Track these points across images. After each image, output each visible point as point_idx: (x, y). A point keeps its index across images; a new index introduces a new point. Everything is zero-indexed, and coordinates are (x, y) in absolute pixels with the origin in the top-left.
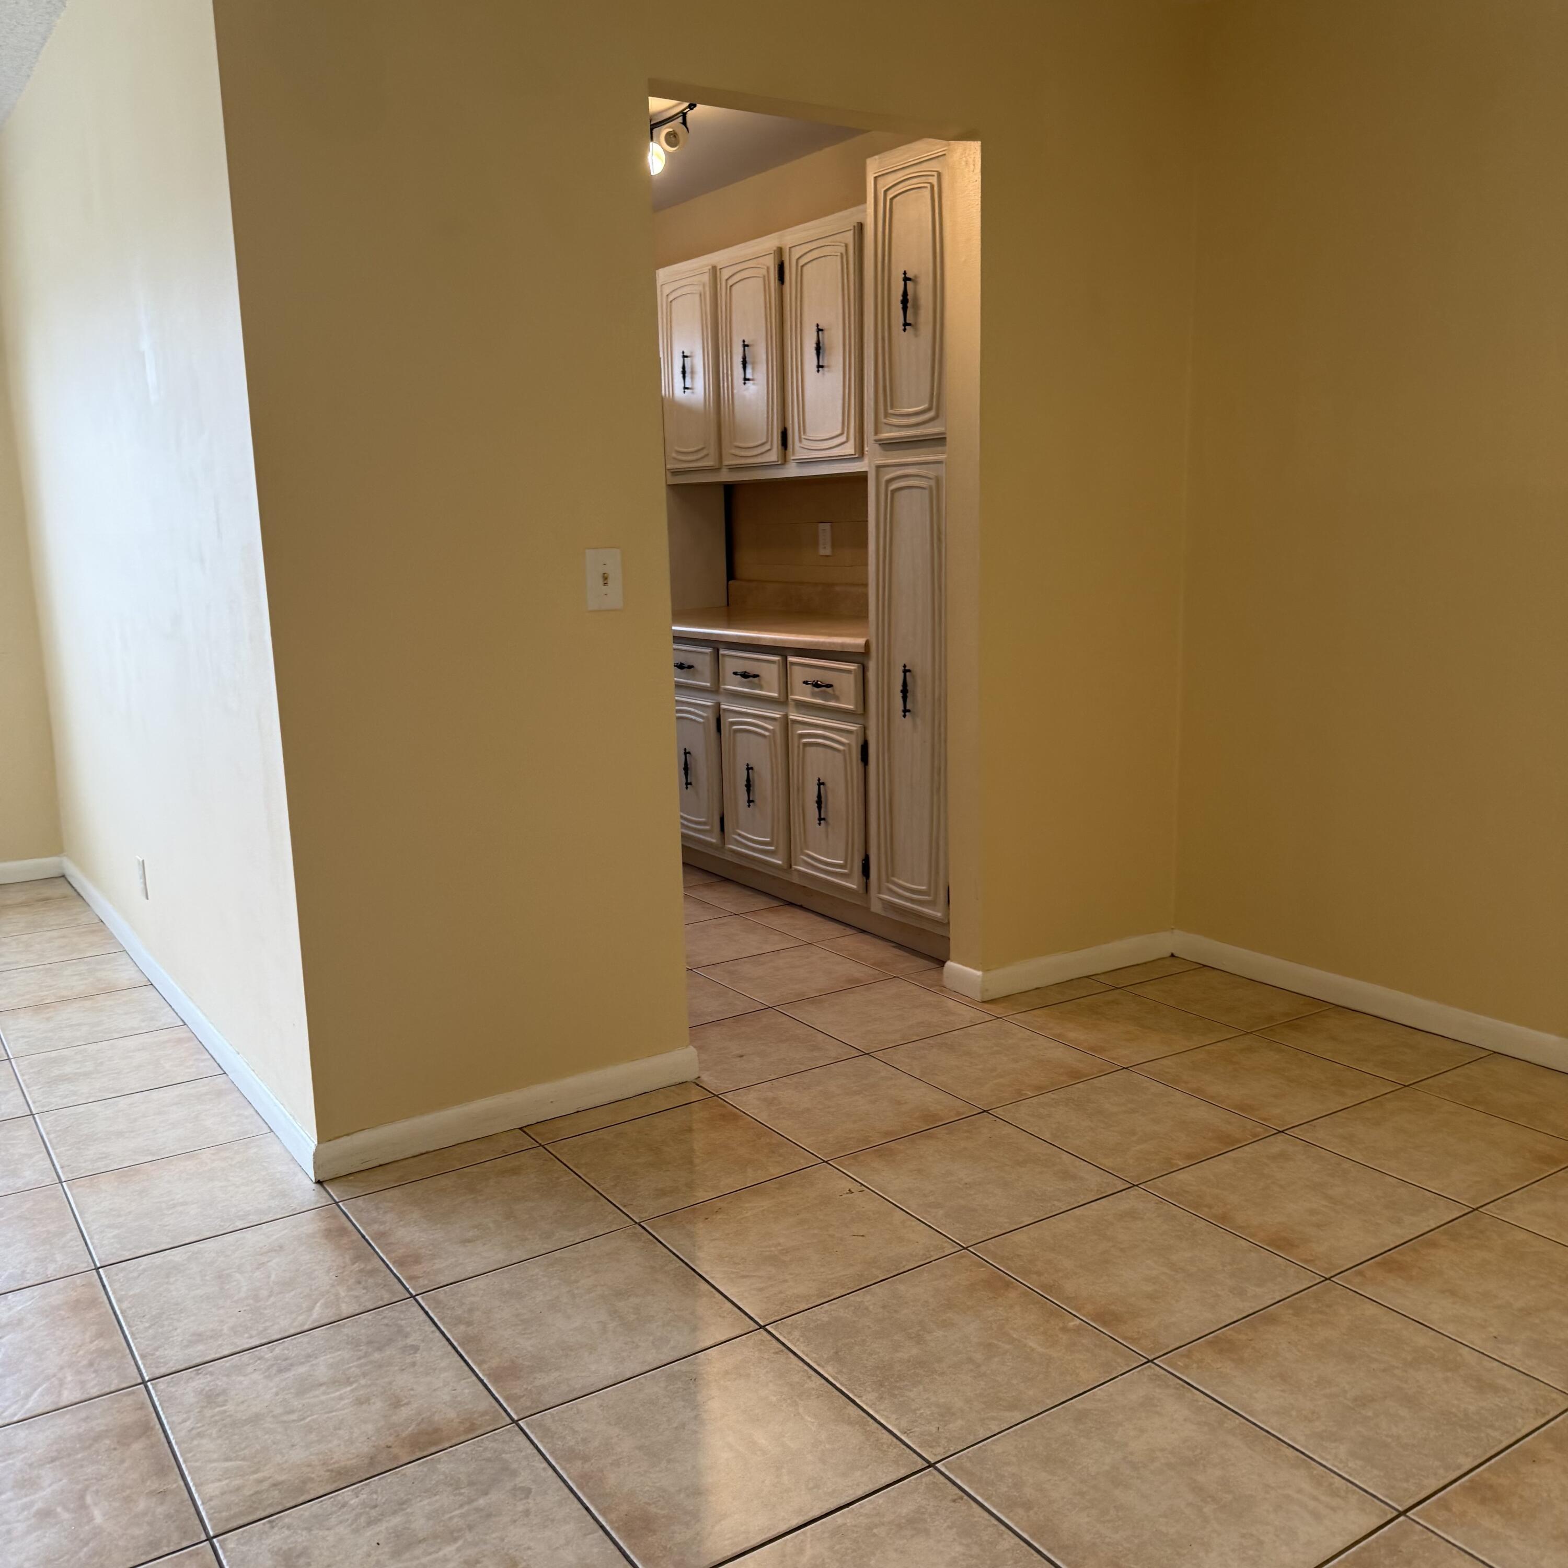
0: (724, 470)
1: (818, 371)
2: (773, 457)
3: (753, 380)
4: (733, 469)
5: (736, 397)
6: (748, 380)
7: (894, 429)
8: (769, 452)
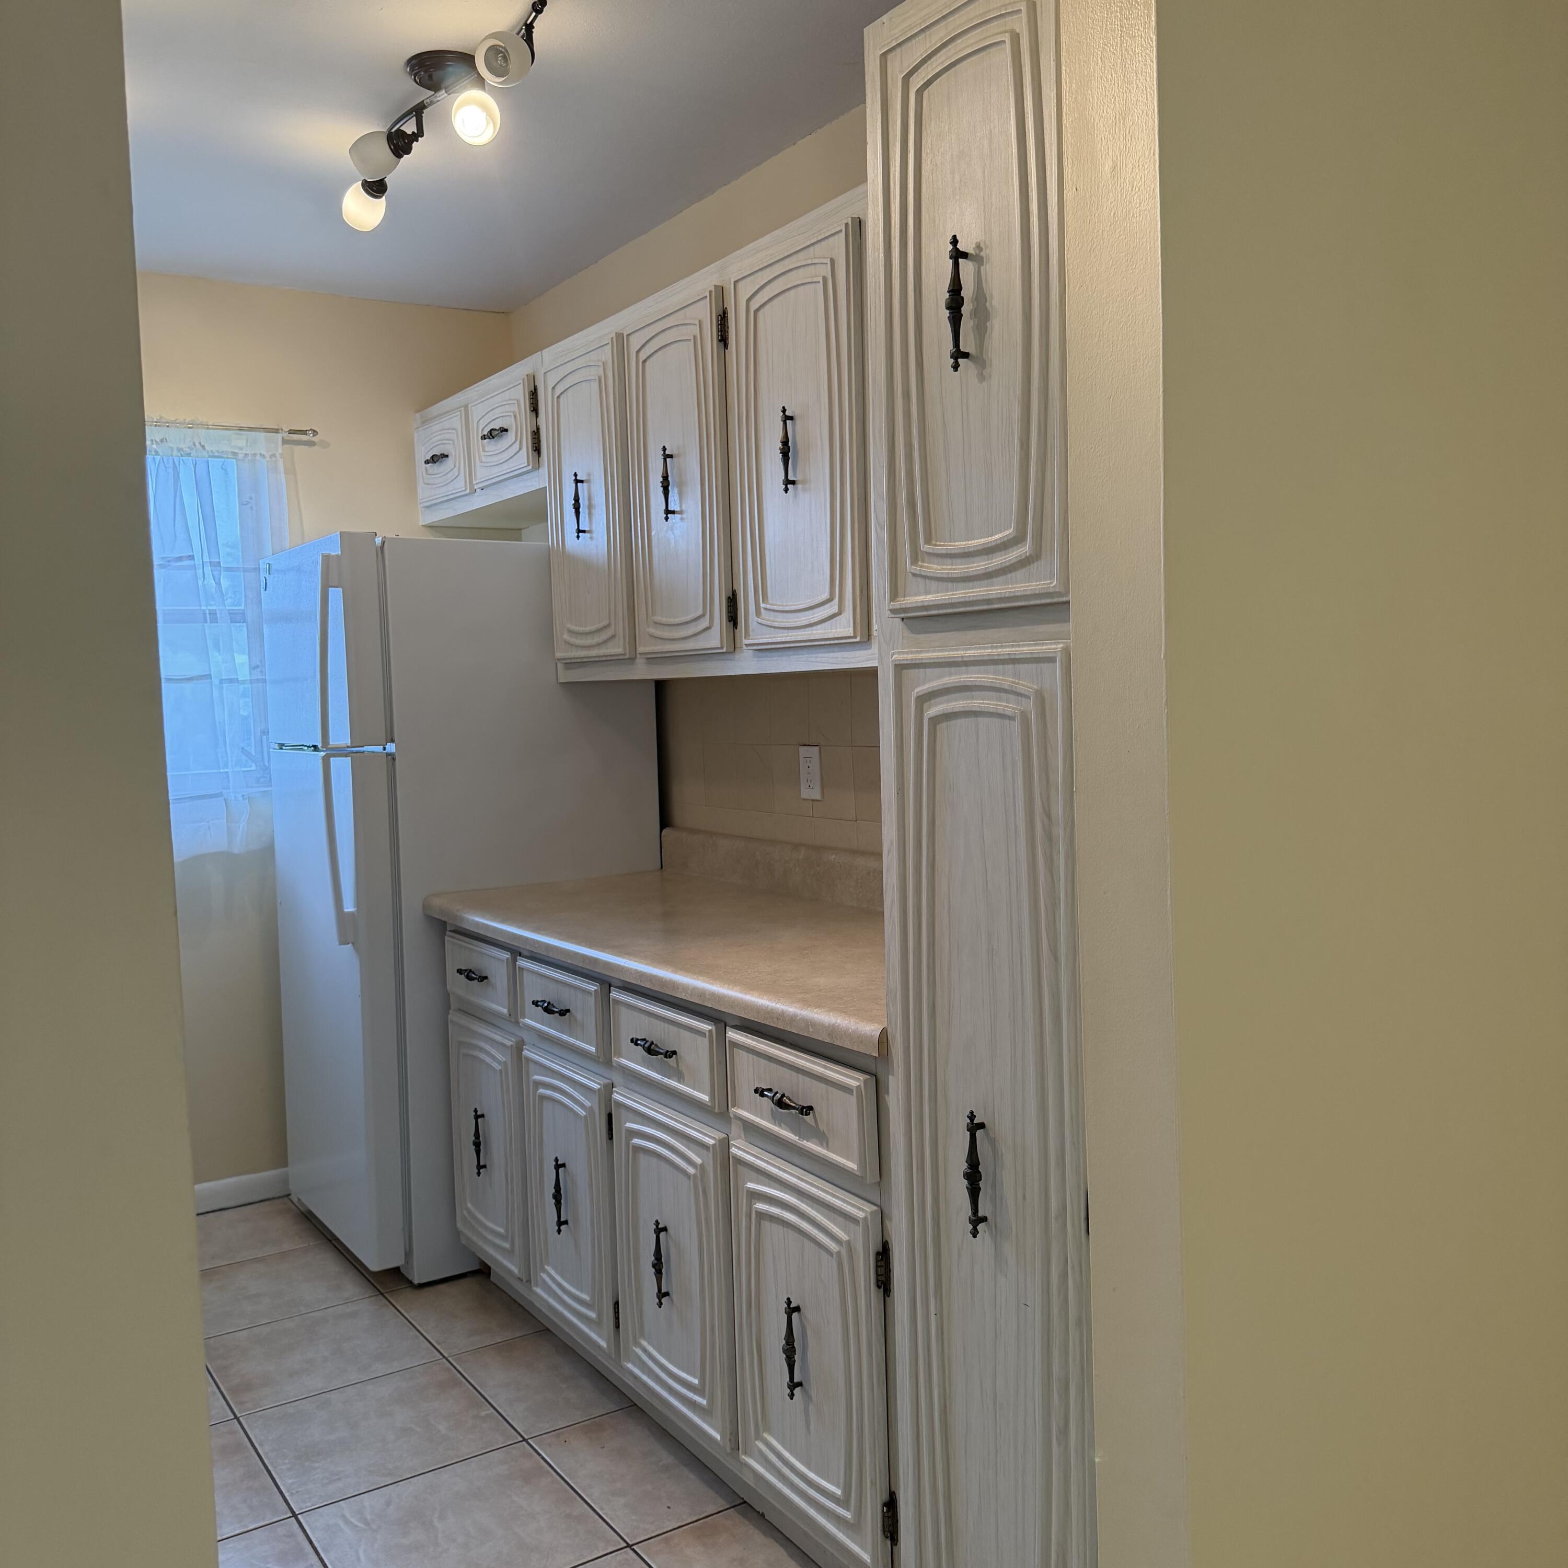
0: (640, 661)
1: (786, 490)
2: (714, 639)
3: (681, 512)
4: (653, 659)
5: (654, 541)
6: (673, 512)
7: (934, 585)
8: (707, 632)
